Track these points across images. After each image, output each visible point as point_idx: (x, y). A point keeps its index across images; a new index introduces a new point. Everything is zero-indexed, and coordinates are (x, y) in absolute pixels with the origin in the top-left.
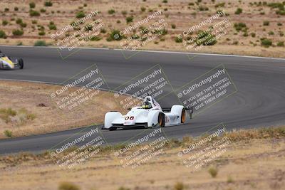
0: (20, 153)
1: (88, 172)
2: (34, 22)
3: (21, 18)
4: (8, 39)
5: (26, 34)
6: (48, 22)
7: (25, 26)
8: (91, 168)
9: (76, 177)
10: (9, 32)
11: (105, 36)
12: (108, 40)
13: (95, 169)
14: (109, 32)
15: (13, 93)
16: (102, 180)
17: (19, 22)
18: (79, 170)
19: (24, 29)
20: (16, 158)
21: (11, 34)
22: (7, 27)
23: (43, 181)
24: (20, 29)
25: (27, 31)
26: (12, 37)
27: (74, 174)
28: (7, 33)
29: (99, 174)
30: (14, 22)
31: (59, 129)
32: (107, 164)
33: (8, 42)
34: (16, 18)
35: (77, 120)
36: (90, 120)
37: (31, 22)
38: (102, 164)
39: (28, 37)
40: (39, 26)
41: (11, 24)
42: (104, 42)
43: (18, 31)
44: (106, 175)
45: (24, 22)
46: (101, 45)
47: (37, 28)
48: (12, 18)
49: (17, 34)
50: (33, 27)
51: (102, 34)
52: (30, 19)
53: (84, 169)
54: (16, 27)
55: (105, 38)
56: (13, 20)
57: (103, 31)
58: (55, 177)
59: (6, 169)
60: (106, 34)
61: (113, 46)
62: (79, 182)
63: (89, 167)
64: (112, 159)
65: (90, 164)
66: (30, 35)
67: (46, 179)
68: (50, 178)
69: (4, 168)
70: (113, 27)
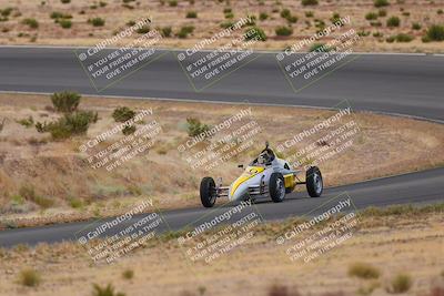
0: (289, 218)
1: (395, 247)
2: (309, 15)
3: (289, 8)
4: (269, 42)
5: (296, 32)
6: (331, 14)
7: (294, 20)
8: (399, 240)
9: (376, 255)
10: (270, 31)
11: (419, 35)
12: (424, 41)
13: (404, 241)
14: (425, 27)
15: (277, 125)
16: (415, 259)
17: (285, 14)
18: (380, 244)
19: (293, 25)
20: (283, 227)
21: (273, 34)
22: (266, 22)
23: (325, 261)
24: (287, 26)
25: (298, 29)
26: (275, 39)
27: (371, 251)
28: (266, 33)
29: (412, 251)
30: (277, 15)
31: (349, 181)
32: (425, 233)
33: (267, 46)
34: (280, 8)
35: (378, 166)
36: (397, 165)
37: (304, 15)
38: (417, 234)
39: (301, 38)
40: (316, 21)
41: (272, 19)
42: (417, 43)
43: (285, 29)
44: (422, 251)
45: (293, 14)
46: (414, 48)
47: (313, 23)
48: (274, 8)
49: (283, 34)
50: (307, 23)
51: (415, 32)
52: (302, 10)
53: (388, 243)
54: (282, 23)
55: (419, 38)
56: (275, 11)
57: (416, 27)
58: (343, 256)
59: (267, 245)
60: (421, 31)
61: (432, 49)
62: (381, 264)
63: (396, 238)
64: (431, 227)
65: (397, 235)
66: (303, 34)
67: (329, 259)
68: (336, 257)
69: (264, 243)
70: (431, 21)
